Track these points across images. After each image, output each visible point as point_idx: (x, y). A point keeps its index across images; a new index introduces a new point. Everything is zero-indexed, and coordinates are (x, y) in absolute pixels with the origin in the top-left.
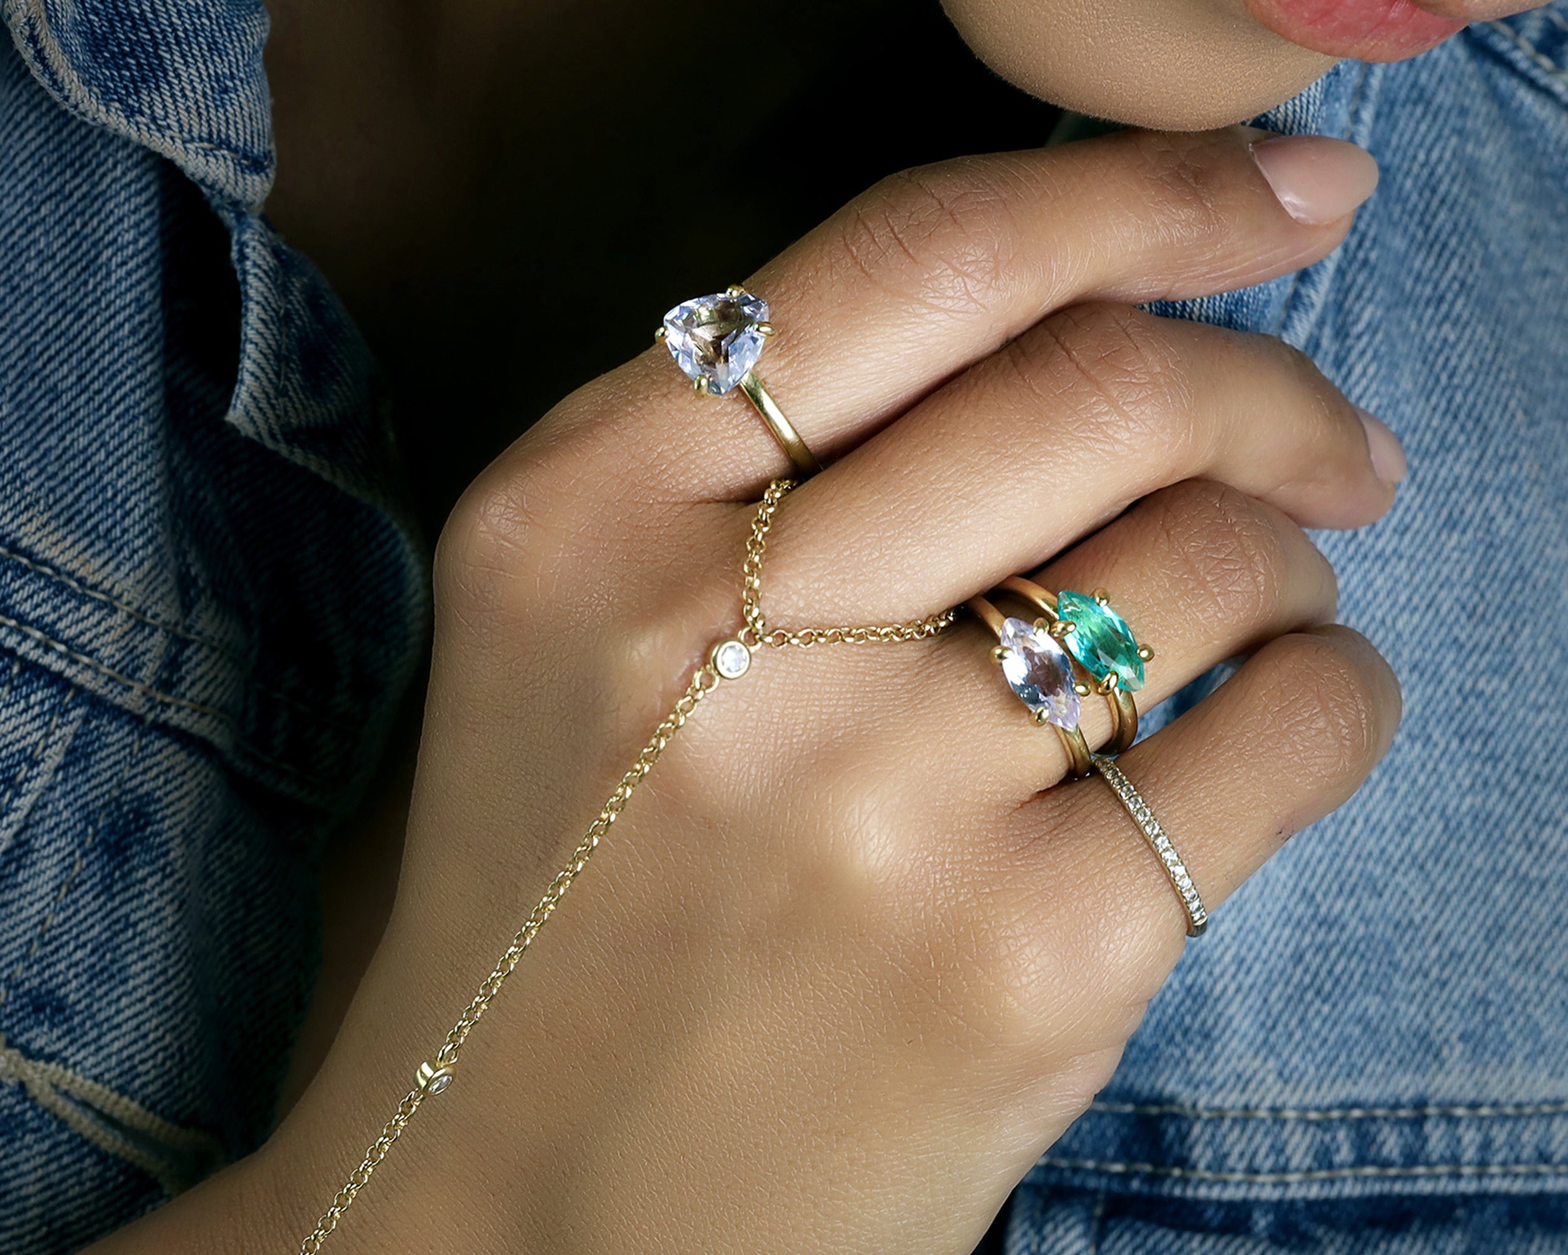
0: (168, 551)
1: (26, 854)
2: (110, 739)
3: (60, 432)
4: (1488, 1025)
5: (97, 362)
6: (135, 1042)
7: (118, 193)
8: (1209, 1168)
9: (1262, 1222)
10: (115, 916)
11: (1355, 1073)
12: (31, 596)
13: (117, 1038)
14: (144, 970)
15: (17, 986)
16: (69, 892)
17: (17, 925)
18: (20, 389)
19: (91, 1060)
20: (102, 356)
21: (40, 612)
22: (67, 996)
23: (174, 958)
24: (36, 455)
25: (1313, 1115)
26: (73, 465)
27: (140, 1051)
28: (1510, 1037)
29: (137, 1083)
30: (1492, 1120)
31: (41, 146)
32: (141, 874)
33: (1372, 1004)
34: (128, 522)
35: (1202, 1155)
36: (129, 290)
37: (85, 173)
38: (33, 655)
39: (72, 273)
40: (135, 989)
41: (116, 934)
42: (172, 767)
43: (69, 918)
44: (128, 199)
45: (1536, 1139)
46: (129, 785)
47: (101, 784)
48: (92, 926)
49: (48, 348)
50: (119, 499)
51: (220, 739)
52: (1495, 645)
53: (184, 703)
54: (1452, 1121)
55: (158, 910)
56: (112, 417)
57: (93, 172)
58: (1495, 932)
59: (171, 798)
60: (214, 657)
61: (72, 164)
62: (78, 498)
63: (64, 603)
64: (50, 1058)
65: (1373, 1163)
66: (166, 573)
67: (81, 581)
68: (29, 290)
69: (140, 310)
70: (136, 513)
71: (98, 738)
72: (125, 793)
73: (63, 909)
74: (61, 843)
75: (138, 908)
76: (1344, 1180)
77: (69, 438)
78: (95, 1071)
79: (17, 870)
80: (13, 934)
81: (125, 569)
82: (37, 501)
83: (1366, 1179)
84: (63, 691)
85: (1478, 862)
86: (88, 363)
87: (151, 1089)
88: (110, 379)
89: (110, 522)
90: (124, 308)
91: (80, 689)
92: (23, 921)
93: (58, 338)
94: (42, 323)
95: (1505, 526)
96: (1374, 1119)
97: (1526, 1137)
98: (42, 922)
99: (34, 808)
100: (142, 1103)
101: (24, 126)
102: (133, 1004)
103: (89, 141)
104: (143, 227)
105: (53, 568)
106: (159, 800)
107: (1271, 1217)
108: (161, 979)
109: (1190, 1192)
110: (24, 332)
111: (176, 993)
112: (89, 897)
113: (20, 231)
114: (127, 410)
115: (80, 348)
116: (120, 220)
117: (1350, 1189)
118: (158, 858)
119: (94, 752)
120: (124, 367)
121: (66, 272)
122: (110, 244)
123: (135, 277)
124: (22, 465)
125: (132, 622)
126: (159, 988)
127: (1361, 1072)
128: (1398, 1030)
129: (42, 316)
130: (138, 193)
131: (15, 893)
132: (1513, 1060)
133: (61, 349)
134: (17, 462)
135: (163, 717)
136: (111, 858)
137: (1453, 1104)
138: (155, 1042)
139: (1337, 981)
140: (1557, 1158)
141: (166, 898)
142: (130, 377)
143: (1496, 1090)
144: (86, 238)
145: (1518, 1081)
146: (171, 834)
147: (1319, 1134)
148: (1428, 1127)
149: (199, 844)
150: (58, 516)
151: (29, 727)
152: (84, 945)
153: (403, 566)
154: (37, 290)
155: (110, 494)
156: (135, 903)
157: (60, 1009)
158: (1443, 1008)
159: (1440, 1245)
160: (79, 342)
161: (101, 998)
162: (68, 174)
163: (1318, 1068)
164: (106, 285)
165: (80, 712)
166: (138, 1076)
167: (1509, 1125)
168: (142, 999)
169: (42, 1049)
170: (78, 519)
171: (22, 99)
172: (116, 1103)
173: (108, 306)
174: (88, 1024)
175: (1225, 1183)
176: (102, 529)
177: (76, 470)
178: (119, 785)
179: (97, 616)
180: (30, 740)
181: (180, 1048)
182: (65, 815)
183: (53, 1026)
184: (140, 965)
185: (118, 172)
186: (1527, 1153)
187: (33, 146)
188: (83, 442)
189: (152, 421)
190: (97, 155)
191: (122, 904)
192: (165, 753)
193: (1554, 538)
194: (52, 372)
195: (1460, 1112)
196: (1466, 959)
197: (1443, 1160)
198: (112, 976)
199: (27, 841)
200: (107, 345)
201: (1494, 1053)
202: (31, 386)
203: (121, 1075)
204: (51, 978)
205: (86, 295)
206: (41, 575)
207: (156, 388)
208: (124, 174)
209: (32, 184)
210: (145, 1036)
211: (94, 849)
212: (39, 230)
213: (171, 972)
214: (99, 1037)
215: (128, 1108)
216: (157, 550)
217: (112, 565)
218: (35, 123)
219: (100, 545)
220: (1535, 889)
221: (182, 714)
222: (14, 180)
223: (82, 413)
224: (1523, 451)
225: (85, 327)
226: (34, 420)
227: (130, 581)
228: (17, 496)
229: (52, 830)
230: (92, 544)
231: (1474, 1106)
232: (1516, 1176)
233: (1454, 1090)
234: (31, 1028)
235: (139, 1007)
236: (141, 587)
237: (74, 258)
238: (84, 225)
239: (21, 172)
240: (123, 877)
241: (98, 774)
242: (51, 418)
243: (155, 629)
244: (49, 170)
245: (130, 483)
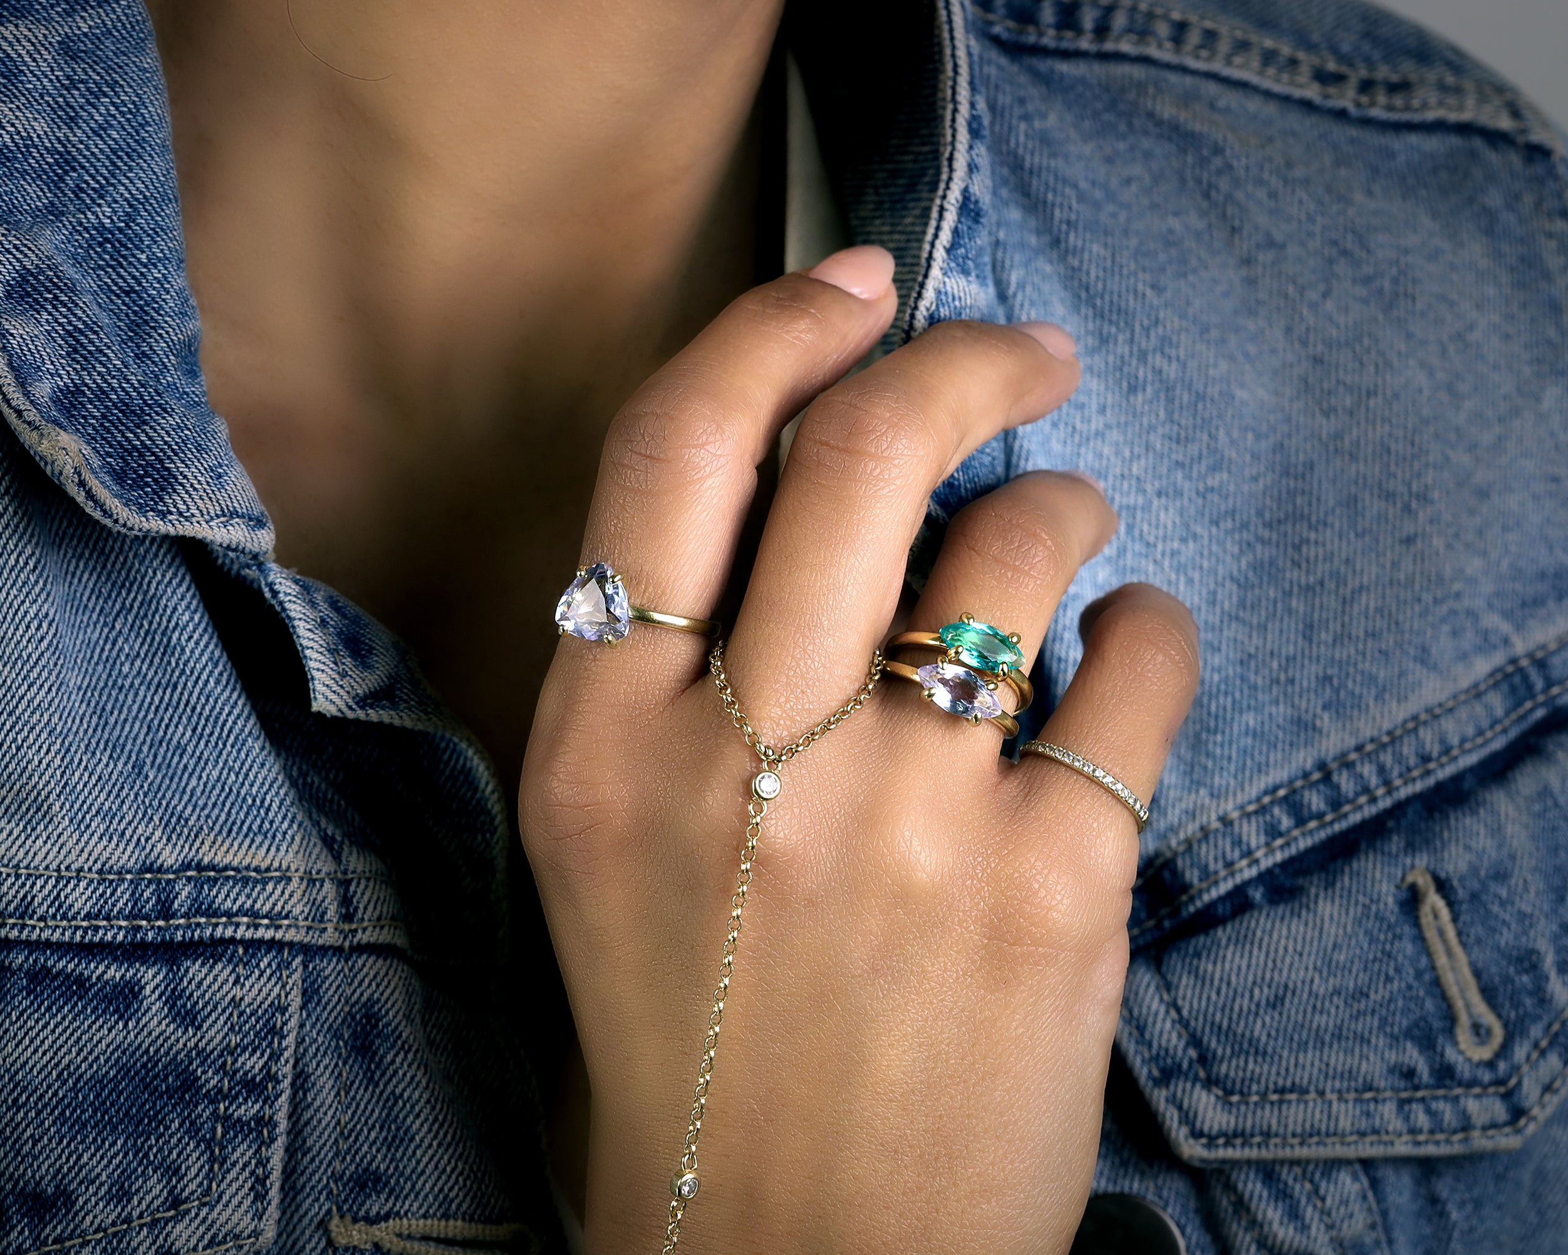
0: (307, 823)
1: (305, 1080)
2: (327, 972)
3: (197, 774)
4: (1338, 692)
5: (201, 714)
6: (439, 1178)
7: (165, 591)
8: (1201, 880)
9: (1257, 895)
10: (385, 1096)
11: (1264, 768)
12: (228, 895)
13: (426, 1182)
14: (422, 1125)
15: (341, 1177)
16: (347, 1093)
17: (322, 1133)
18: (155, 756)
19: (416, 1205)
20: (203, 708)
21: (238, 903)
22: (378, 1167)
23: (438, 1107)
24: (186, 798)
25: (1251, 808)
26: (216, 792)
27: (446, 1183)
28: (1357, 691)
29: (454, 1206)
30: (1376, 752)
31: (96, 582)
32: (389, 1058)
33: (1250, 719)
34: (271, 815)
35: (1192, 876)
36: (201, 655)
37: (135, 587)
38: (249, 935)
39: (157, 660)
40: (422, 1141)
41: (391, 1109)
42: (378, 973)
43: (355, 1112)
44: (174, 592)
45: (1413, 748)
46: (353, 999)
47: (335, 1007)
48: (373, 1111)
49: (162, 719)
50: (258, 802)
51: (400, 941)
52: (1205, 452)
53: (365, 924)
54: (1349, 765)
55: (412, 1078)
56: (229, 747)
57: (141, 584)
58: (1309, 631)
59: (386, 995)
60: (371, 884)
61: (123, 585)
62: (229, 813)
63: (252, 890)
64: (387, 1217)
65: (1311, 818)
66: (313, 840)
67: (257, 870)
68: (132, 685)
69: (216, 665)
70: (275, 806)
71: (318, 975)
72: (353, 1006)
73: (348, 1108)
74: (326, 1061)
75: (398, 1083)
76: (1296, 839)
77: (204, 775)
78: (422, 1211)
79: (305, 1095)
80: (322, 1141)
81: (283, 848)
82: (201, 828)
83: (1311, 832)
84: (280, 951)
85: (1272, 593)
86: (195, 718)
87: (465, 1206)
88: (216, 722)
89: (259, 820)
90: (204, 668)
91: (291, 944)
92: (325, 1129)
93: (166, 709)
94: (151, 704)
95: (1172, 371)
96: (1294, 792)
97: (1405, 751)
98: (338, 1123)
99: (298, 1044)
100: (464, 1219)
101: (78, 573)
102: (425, 1152)
103: (129, 563)
104: (192, 607)
105: (233, 869)
106: (379, 1000)
107: (1261, 889)
108: (436, 1126)
109: (1199, 904)
110: (141, 716)
111: (451, 1131)
112: (361, 1091)
113: (108, 647)
114: (237, 738)
115: (185, 710)
116: (175, 609)
117: (1304, 843)
118: (395, 1041)
119: (320, 986)
120: (222, 709)
121: (152, 662)
122: (175, 628)
123: (202, 644)
124: (179, 808)
125: (305, 882)
126: (437, 1133)
127: (1267, 765)
128: (1278, 726)
129: (148, 699)
130: (179, 585)
131: (311, 1111)
132: (1368, 706)
133: (172, 716)
134: (175, 807)
135: (355, 940)
136: (363, 1058)
137: (1344, 755)
138: (452, 1171)
139: (1217, 717)
140: (1435, 754)
141: (414, 1067)
142: (229, 714)
143: (1367, 731)
144: (155, 632)
145: (1378, 716)
146: (396, 1021)
147: (1261, 819)
148: (1335, 778)
149: (418, 1020)
150: (220, 832)
151: (269, 986)
152: (374, 1126)
153: (470, 769)
154: (137, 682)
155: (250, 801)
156: (394, 1081)
157: (378, 1180)
158: (1301, 696)
159: (1386, 849)
160: (182, 706)
161: (402, 1158)
162: (124, 593)
163: (1236, 777)
164: (184, 658)
165: (298, 960)
166: (452, 1201)
167: (1389, 750)
168: (430, 1145)
169: (378, 1213)
170: (235, 828)
171: (69, 555)
172: (446, 1227)
173: (192, 672)
174: (402, 1181)
175: (1216, 883)
176: (255, 827)
177: (219, 795)
178: (347, 1002)
179: (280, 888)
180: (274, 994)
181: (471, 1169)
182: (320, 1040)
183: (378, 1194)
184: (418, 1122)
185: (159, 576)
186: (1412, 761)
187: (91, 585)
188: (215, 773)
189: (258, 738)
190: (138, 571)
191: (385, 1086)
192: (368, 965)
193: (1211, 361)
194: (173, 735)
195: (1353, 756)
196: (1299, 658)
197: (1357, 795)
198: (402, 1140)
199: (303, 1071)
200: (203, 700)
201: (1352, 707)
202: (162, 751)
203: (440, 1206)
204: (362, 1160)
205: (173, 671)
206: (228, 878)
207: (250, 714)
208: (163, 576)
209: (101, 611)
210: (444, 1170)
211: (349, 1056)
212: (120, 641)
213: (441, 1118)
214: (413, 1186)
215: (455, 1227)
216: (300, 826)
217: (273, 849)
218: (85, 568)
219: (259, 839)
220: (1318, 589)
221: (368, 933)
222: (88, 613)
223: (206, 754)
224: (1162, 315)
225: (182, 694)
226: (174, 774)
227: (291, 854)
228: (186, 831)
229: (316, 1054)
230: (253, 841)
231: (1359, 748)
232: (1414, 780)
233: (1339, 745)
234: (364, 1202)
235: (430, 1152)
236: (300, 855)
237: (153, 650)
238: (151, 623)
239: (90, 605)
240: (378, 1066)
241: (330, 1000)
242: (186, 767)
243: (323, 881)
244: (109, 596)
245: (261, 787)
